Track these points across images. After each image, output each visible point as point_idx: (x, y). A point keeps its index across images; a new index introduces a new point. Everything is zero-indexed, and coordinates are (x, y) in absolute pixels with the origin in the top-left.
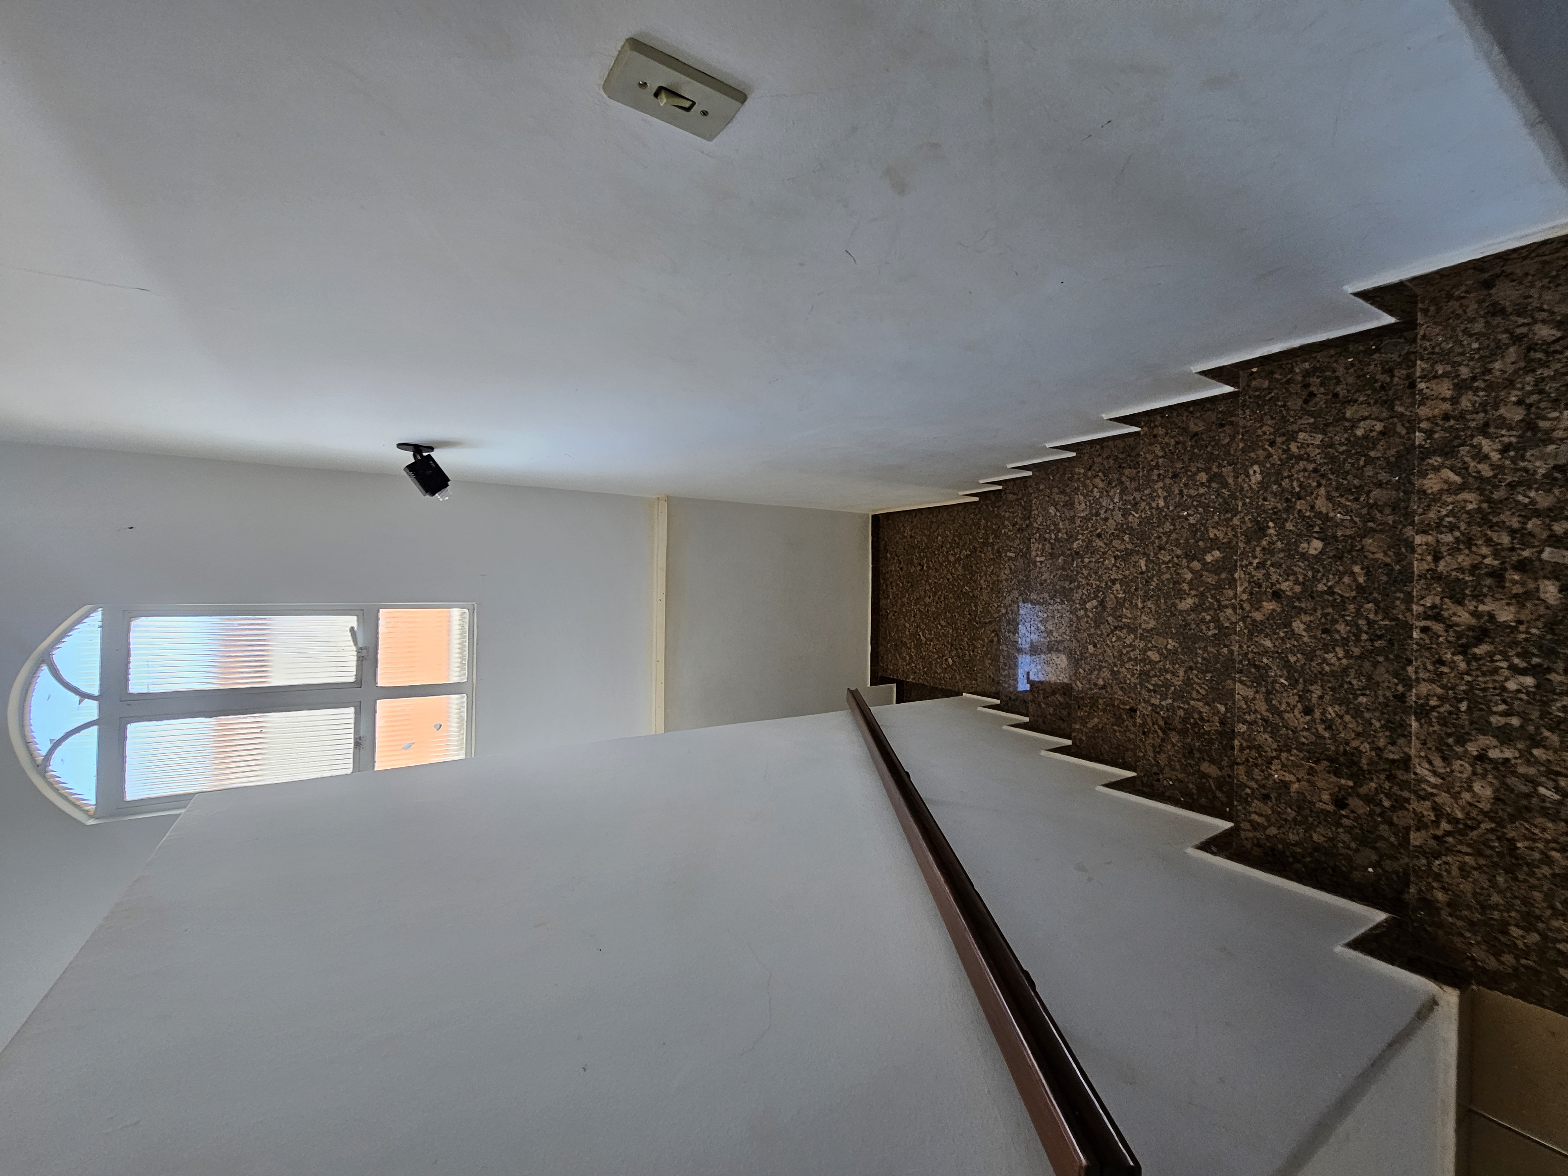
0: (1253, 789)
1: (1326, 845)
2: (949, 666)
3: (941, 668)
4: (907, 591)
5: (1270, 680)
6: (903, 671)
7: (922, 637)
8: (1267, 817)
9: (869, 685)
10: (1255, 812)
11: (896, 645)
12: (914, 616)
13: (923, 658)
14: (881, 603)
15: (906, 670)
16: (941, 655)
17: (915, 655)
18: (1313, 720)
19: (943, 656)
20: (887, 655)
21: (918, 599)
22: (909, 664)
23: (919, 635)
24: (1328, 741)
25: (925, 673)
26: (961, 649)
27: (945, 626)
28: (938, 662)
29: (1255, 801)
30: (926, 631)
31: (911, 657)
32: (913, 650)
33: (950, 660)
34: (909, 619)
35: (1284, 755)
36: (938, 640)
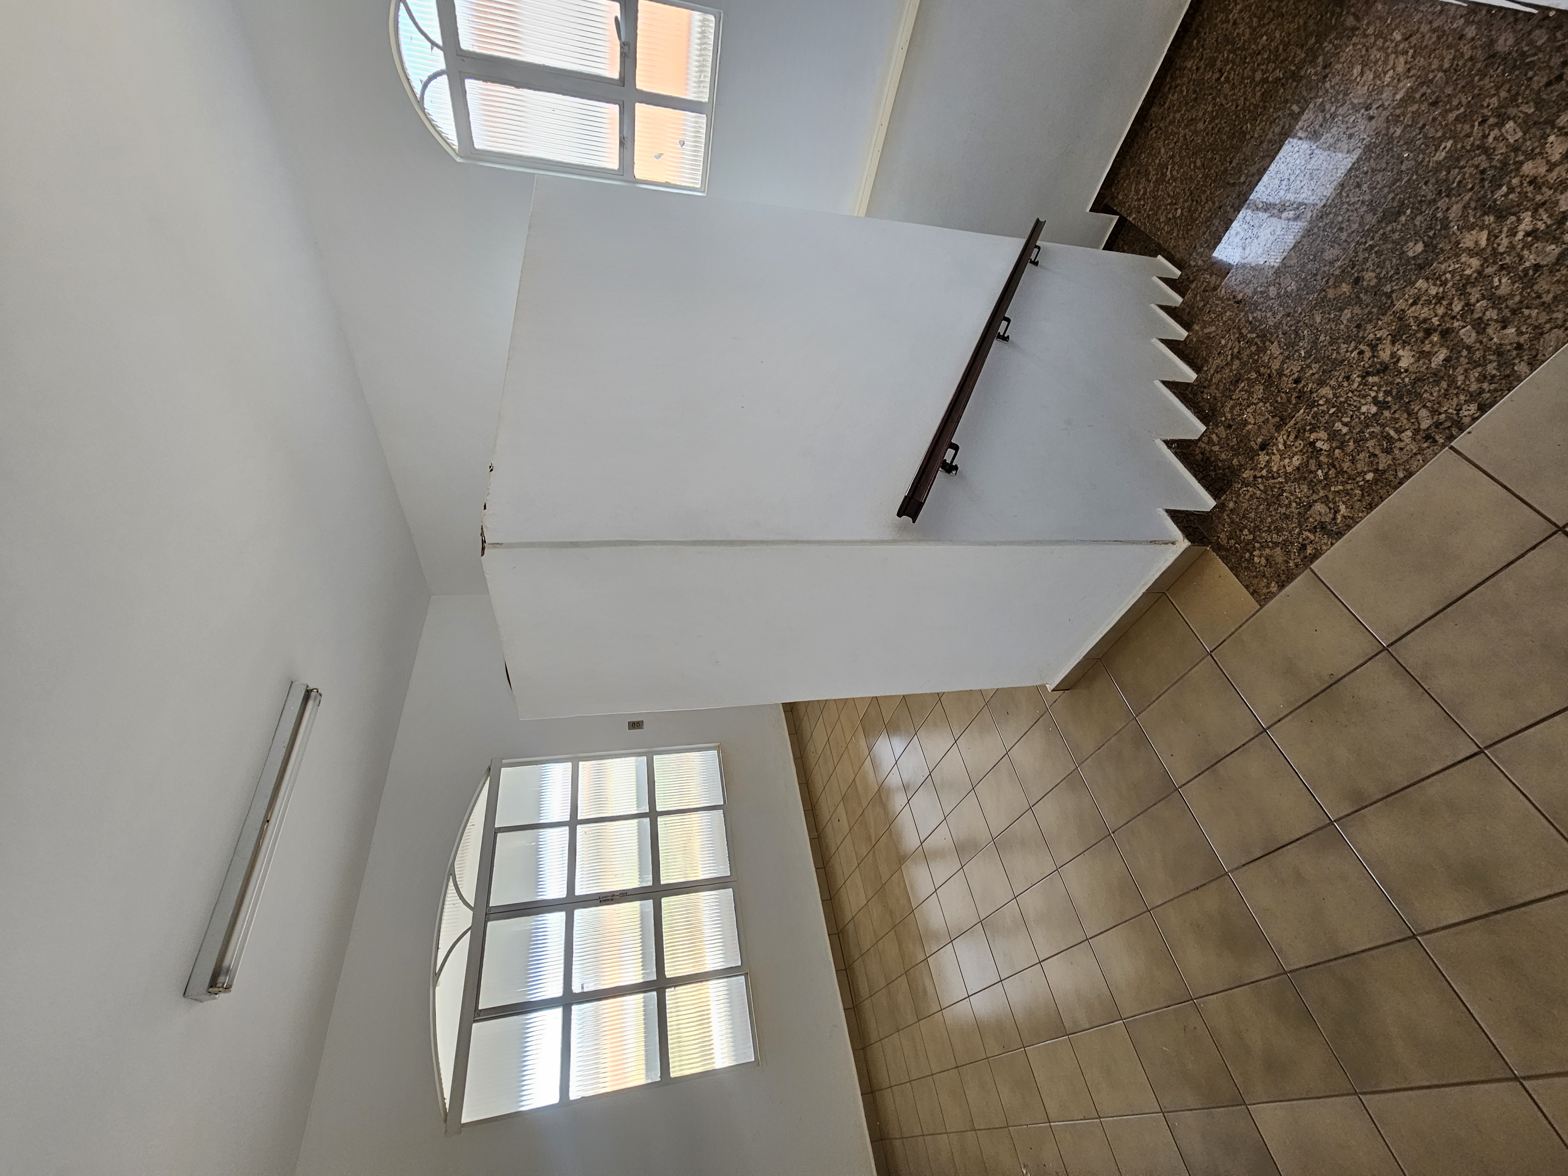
0: (1226, 419)
1: (1236, 467)
2: (1174, 217)
3: (1166, 217)
4: (1187, 104)
5: (1296, 348)
6: (1130, 206)
7: (1168, 173)
8: (1220, 439)
9: (1088, 210)
10: (1216, 434)
11: (1139, 172)
12: (1175, 143)
13: (1155, 198)
14: (1153, 109)
15: (1132, 206)
16: (1174, 201)
17: (1150, 192)
18: (1295, 388)
19: (1175, 204)
20: (1125, 181)
21: (1192, 120)
22: (1139, 200)
23: (1167, 169)
24: (1291, 406)
25: (1148, 216)
26: (1197, 201)
27: (1199, 169)
28: (1166, 209)
29: (1222, 427)
30: (1176, 167)
31: (1145, 193)
32: (1151, 184)
33: (1179, 211)
34: (1168, 144)
35: (1261, 404)
36: (1182, 183)
